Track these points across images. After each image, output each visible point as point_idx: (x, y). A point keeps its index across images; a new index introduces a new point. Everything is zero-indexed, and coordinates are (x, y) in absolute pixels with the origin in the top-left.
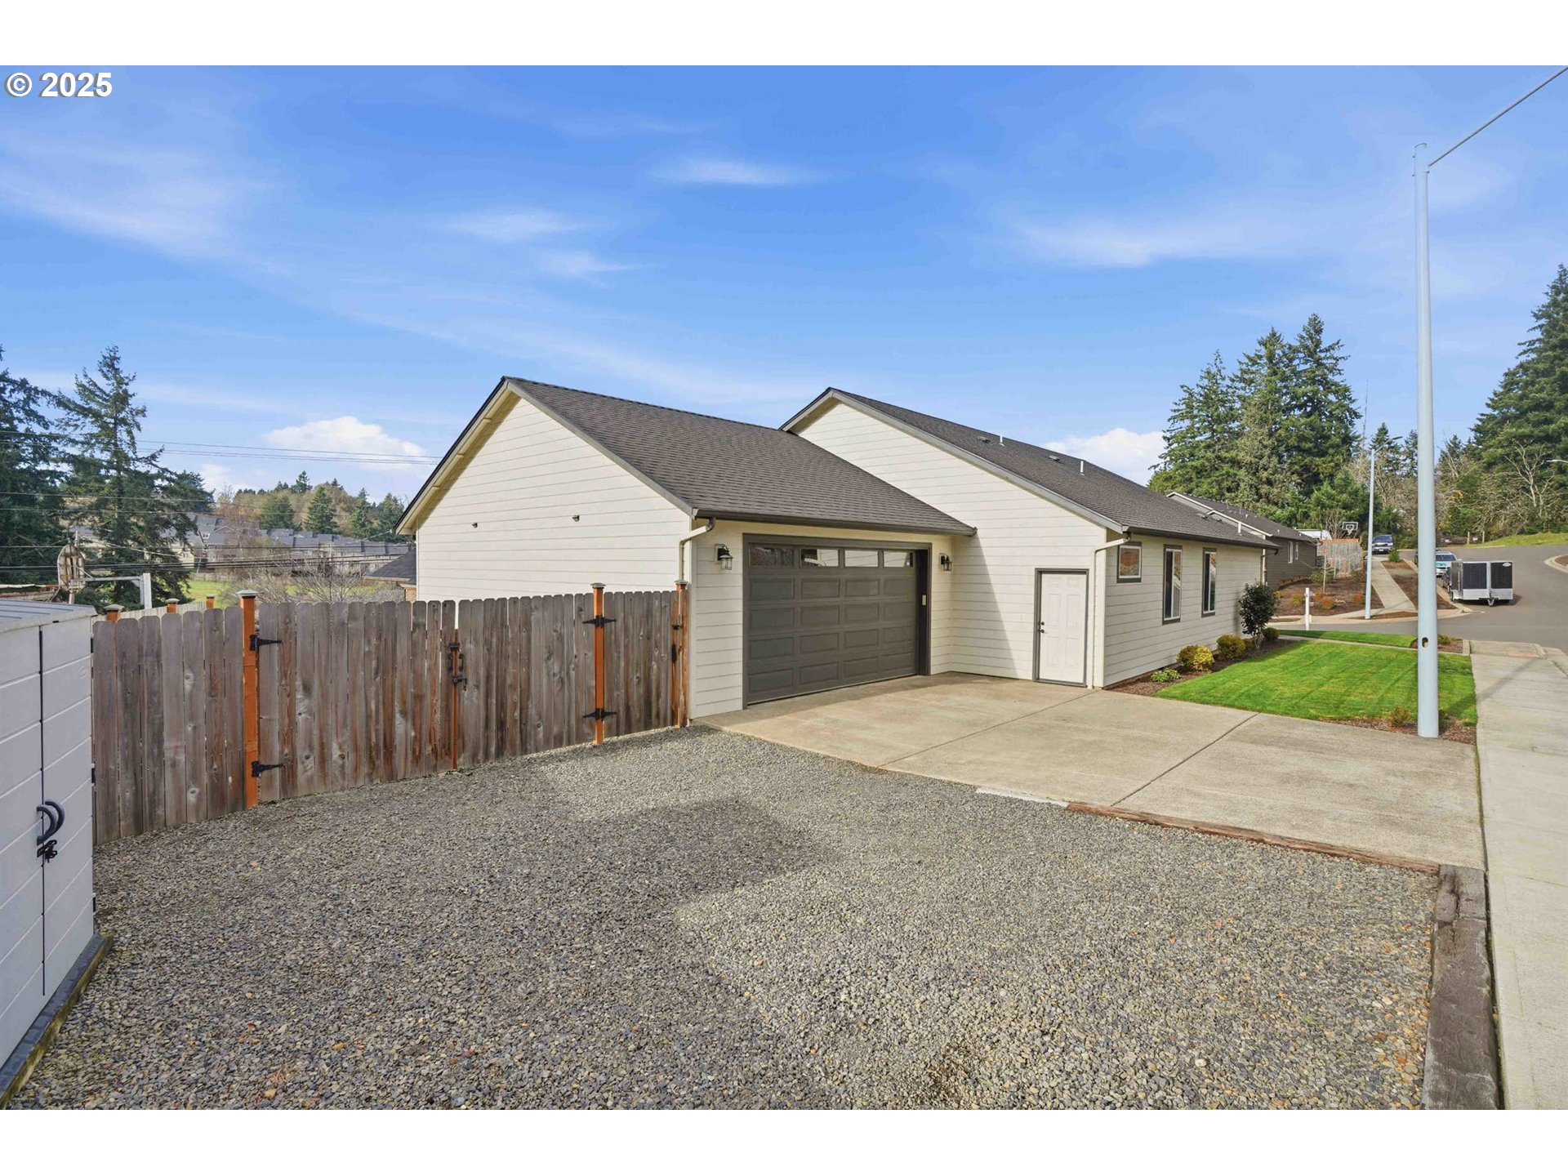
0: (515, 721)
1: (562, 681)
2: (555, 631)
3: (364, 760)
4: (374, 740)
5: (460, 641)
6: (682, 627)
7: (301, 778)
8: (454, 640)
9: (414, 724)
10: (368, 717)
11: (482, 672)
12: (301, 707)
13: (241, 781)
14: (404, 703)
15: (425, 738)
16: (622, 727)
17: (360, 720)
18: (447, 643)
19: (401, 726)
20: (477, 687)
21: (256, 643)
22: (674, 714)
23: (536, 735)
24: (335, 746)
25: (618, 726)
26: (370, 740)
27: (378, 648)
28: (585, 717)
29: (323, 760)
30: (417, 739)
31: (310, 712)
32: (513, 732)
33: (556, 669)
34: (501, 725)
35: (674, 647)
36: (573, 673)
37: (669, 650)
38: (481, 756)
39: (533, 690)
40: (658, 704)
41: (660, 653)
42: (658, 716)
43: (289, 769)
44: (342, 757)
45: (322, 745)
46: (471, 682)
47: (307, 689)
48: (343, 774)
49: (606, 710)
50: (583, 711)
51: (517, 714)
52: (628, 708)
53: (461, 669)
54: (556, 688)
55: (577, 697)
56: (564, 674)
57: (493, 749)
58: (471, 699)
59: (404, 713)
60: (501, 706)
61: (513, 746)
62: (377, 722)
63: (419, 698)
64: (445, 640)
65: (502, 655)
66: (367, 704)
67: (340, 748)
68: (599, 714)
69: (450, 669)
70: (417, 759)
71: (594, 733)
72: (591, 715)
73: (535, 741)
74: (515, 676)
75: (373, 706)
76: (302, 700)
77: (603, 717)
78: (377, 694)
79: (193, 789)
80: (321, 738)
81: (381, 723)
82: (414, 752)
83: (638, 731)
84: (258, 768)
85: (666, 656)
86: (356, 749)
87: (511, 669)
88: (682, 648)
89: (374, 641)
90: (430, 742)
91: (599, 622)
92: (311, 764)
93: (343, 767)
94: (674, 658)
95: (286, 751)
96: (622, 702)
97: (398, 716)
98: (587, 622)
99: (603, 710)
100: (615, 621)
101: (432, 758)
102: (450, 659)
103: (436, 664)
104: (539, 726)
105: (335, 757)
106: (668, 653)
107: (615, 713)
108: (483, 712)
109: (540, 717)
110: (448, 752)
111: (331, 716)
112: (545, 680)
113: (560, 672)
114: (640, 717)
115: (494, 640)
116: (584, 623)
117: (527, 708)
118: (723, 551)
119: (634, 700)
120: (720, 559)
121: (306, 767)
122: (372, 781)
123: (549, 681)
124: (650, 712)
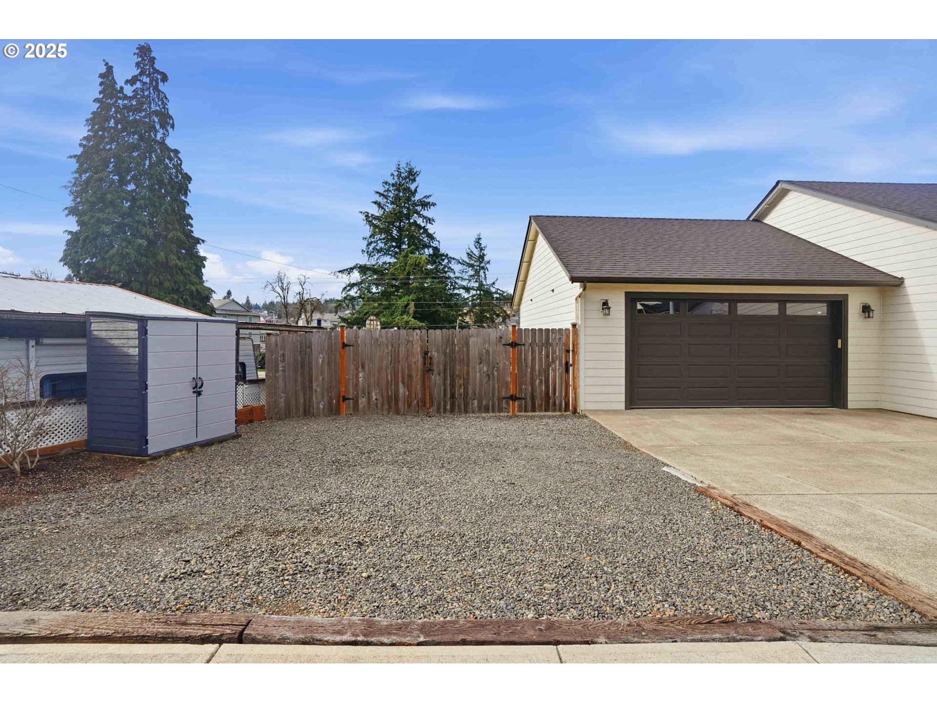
0: (461, 395)
1: (488, 375)
2: (485, 349)
3: (386, 402)
4: (390, 393)
5: (429, 350)
6: (573, 351)
7: (361, 406)
8: (426, 350)
9: (408, 389)
10: (388, 382)
11: (442, 368)
12: (361, 375)
13: (338, 403)
14: (403, 378)
15: (413, 395)
16: (529, 407)
17: (384, 383)
18: (423, 351)
19: (402, 390)
20: (439, 374)
21: (344, 345)
22: (567, 405)
23: (473, 404)
24: (374, 394)
25: (526, 407)
26: (388, 394)
27: (391, 351)
28: (504, 398)
29: (369, 399)
30: (409, 396)
31: (364, 377)
32: (459, 401)
33: (485, 369)
34: (453, 396)
35: (567, 363)
36: (496, 373)
37: (564, 366)
38: (442, 410)
39: (471, 381)
40: (554, 397)
41: (556, 366)
42: (554, 404)
43: (356, 401)
44: (376, 399)
45: (369, 393)
46: (435, 372)
47: (363, 367)
48: (377, 406)
49: (517, 396)
50: (503, 394)
51: (462, 390)
52: (533, 398)
53: (430, 364)
54: (485, 380)
55: (498, 386)
56: (490, 372)
57: (448, 407)
58: (436, 379)
59: (403, 383)
60: (453, 386)
61: (459, 408)
62: (391, 385)
63: (410, 376)
64: (422, 349)
65: (452, 359)
66: (387, 376)
67: (376, 395)
68: (513, 398)
69: (425, 364)
70: (409, 406)
71: (509, 409)
72: (508, 398)
73: (472, 408)
74: (460, 371)
75: (390, 378)
76: (361, 372)
77: (515, 400)
78: (391, 373)
79: (322, 403)
80: (368, 389)
81: (393, 386)
82: (408, 402)
83: (541, 411)
84: (345, 399)
85: (562, 369)
86: (383, 397)
87: (458, 367)
88: (573, 365)
89: (390, 348)
90: (416, 399)
91: (514, 345)
92: (364, 400)
93: (377, 403)
94: (567, 371)
95: (355, 393)
96: (529, 393)
97: (400, 384)
98: (506, 344)
99: (516, 396)
100: (524, 345)
101: (417, 406)
102: (424, 359)
103: (418, 361)
104: (474, 399)
105: (374, 399)
106: (562, 367)
107: (524, 399)
108: (442, 388)
109: (475, 394)
110: (424, 405)
111: (372, 380)
112: (478, 375)
113: (488, 370)
114: (541, 405)
115: (448, 351)
116: (504, 345)
117: (468, 389)
118: (605, 304)
119: (537, 393)
120: (603, 309)
121: (362, 401)
122: (389, 412)
123: (481, 375)
124: (549, 402)
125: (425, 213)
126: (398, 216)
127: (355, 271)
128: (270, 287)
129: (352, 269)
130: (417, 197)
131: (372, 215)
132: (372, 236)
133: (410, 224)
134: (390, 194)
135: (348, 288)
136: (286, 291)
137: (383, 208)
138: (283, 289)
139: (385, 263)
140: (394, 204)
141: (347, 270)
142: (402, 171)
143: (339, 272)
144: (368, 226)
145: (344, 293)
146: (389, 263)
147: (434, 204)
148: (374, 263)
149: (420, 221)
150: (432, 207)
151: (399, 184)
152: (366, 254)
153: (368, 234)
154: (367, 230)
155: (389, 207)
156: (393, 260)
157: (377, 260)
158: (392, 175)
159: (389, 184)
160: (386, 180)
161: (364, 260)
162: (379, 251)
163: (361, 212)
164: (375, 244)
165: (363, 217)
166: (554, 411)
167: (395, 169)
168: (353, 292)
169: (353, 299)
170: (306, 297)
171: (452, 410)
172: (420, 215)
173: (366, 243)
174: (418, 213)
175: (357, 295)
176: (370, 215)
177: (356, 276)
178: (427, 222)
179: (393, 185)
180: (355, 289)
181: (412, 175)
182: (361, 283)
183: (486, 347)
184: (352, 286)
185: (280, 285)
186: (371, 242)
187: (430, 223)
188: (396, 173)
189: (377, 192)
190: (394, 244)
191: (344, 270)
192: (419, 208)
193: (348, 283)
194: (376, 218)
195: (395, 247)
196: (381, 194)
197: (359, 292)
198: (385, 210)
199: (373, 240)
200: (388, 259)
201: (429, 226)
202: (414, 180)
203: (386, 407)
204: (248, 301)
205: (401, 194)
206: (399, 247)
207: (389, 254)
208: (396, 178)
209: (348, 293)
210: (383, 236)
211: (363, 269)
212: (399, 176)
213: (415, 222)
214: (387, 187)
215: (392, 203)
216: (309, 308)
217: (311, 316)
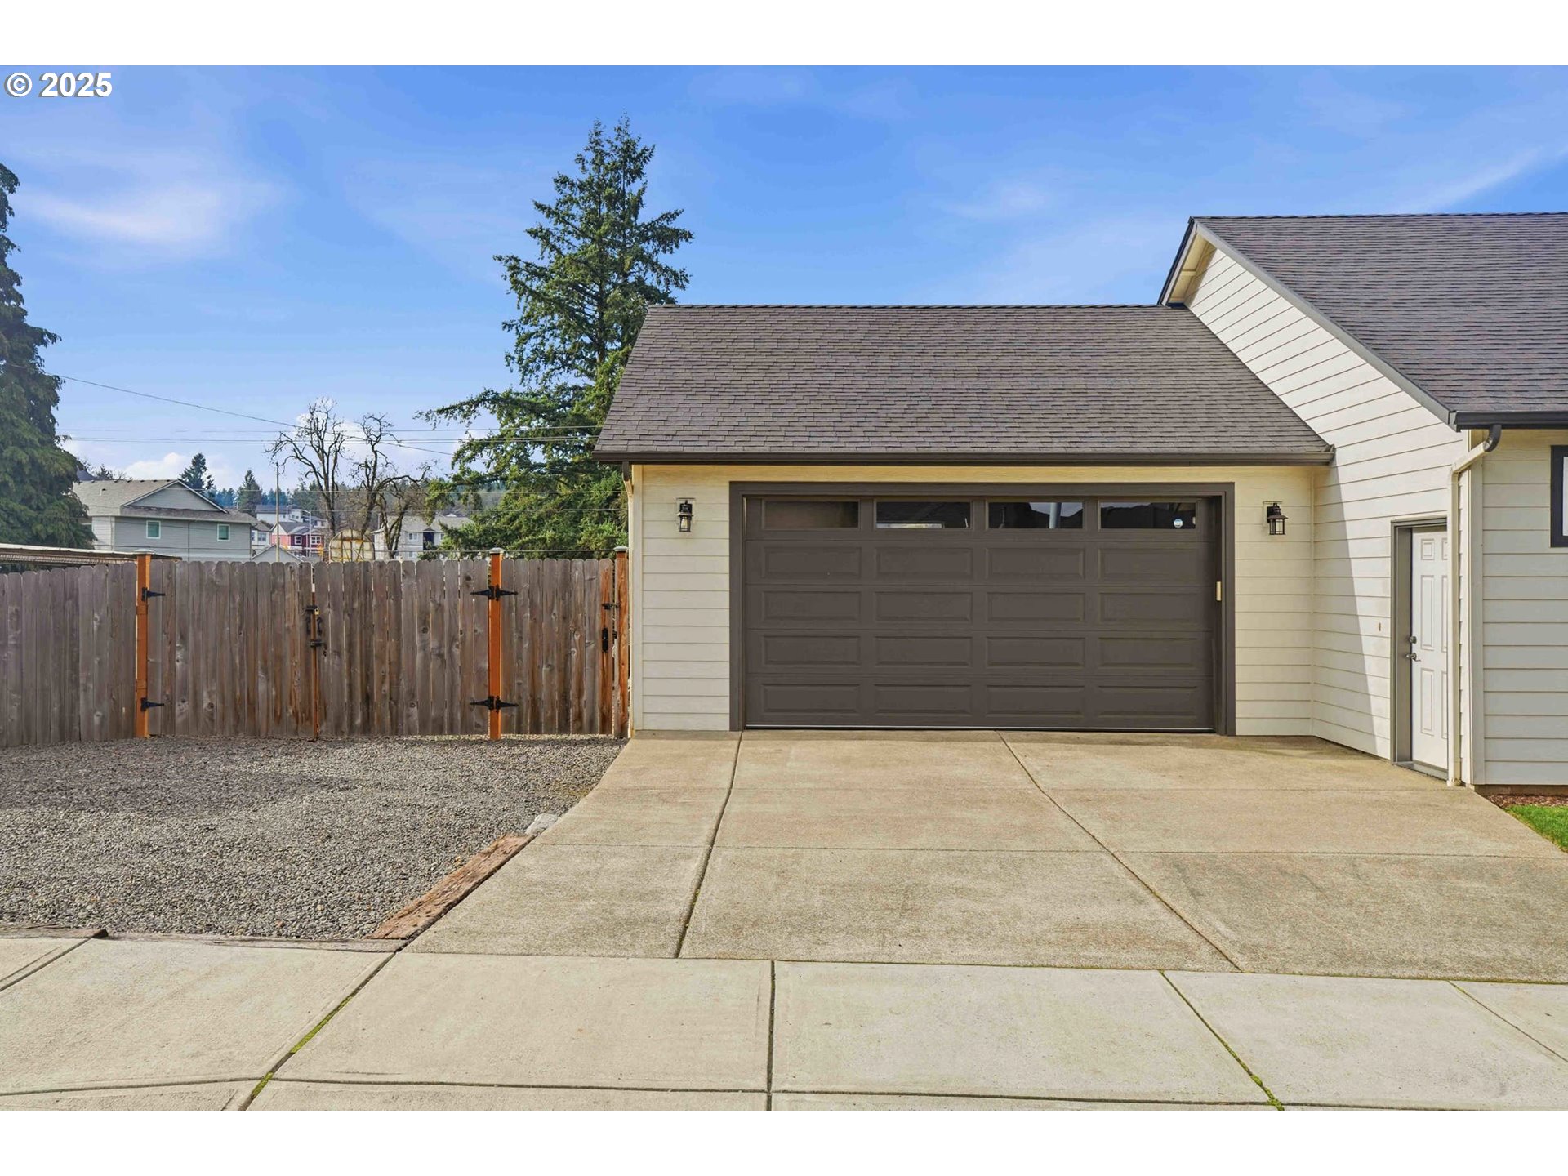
21: (146, 594)
118: (684, 507)
125: (664, 259)
126: (599, 269)
127: (480, 409)
128: (288, 449)
129: (474, 403)
130: (645, 216)
131: (529, 265)
132: (527, 319)
133: (626, 289)
134: (575, 210)
135: (469, 453)
136: (332, 458)
137: (553, 247)
138: (321, 452)
139: (562, 389)
140: (585, 236)
141: (460, 407)
142: (607, 148)
143: (440, 412)
144: (514, 295)
145: (457, 466)
146: (575, 388)
147: (688, 236)
148: (536, 388)
149: (650, 279)
150: (682, 243)
151: (599, 186)
152: (516, 367)
153: (517, 315)
154: (513, 307)
155: (574, 245)
156: (582, 381)
157: (544, 380)
158: (581, 159)
159: (573, 185)
160: (563, 173)
161: (508, 381)
162: (550, 358)
163: (500, 259)
164: (539, 340)
165: (503, 269)
167: (587, 144)
168: (480, 465)
169: (478, 480)
170: (384, 473)
172: (655, 266)
173: (512, 337)
174: (648, 260)
175: (492, 470)
176: (522, 265)
177: (487, 424)
178: (668, 282)
179: (582, 187)
180: (486, 456)
181: (632, 160)
182: (501, 440)
184: (478, 446)
185: (316, 443)
186: (529, 336)
187: (677, 284)
188: (590, 156)
189: (540, 207)
190: (587, 340)
191: (453, 407)
192: (649, 247)
193: (466, 438)
194: (541, 273)
195: (588, 347)
196: (550, 212)
197: (494, 464)
198: (559, 252)
199: (533, 329)
200: (570, 378)
201: (675, 292)
202: (638, 173)
204: (250, 482)
205: (604, 210)
206: (599, 346)
207: (572, 366)
208: (589, 167)
209: (467, 465)
210: (556, 321)
211: (505, 404)
212: (598, 163)
213: (640, 281)
214: (567, 191)
215: (583, 234)
216: (394, 503)
217: (398, 525)
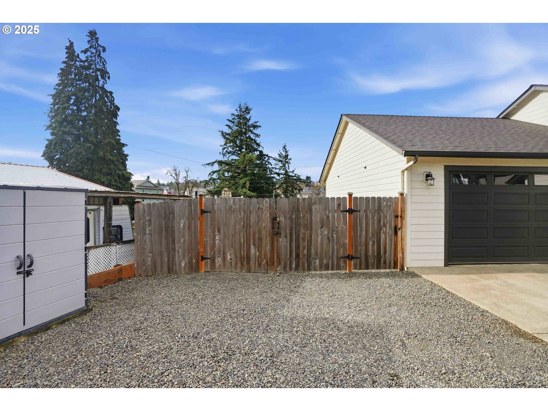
0: (305, 255)
1: (328, 238)
2: (326, 215)
3: (239, 262)
4: (242, 254)
5: (277, 216)
6: (401, 217)
7: (217, 265)
8: (275, 216)
9: (258, 250)
10: (241, 244)
11: (288, 232)
12: (217, 238)
13: (198, 262)
14: (254, 240)
15: (263, 256)
16: (363, 266)
17: (237, 245)
18: (272, 217)
19: (253, 250)
20: (286, 237)
21: (203, 212)
22: (396, 263)
23: (315, 263)
24: (228, 254)
25: (360, 265)
26: (241, 254)
27: (244, 216)
28: (342, 258)
29: (224, 259)
30: (260, 256)
31: (220, 240)
32: (303, 260)
33: (326, 233)
34: (298, 255)
35: (396, 227)
36: (335, 236)
37: (393, 229)
38: (288, 269)
39: (313, 243)
40: (385, 256)
41: (386, 229)
42: (385, 263)
43: (213, 260)
44: (231, 259)
45: (224, 254)
46: (283, 234)
47: (219, 231)
48: (231, 265)
49: (353, 256)
50: (341, 254)
51: (305, 251)
52: (366, 256)
53: (278, 228)
54: (325, 243)
55: (337, 247)
56: (330, 235)
57: (294, 266)
58: (283, 242)
59: (254, 245)
60: (298, 247)
61: (303, 266)
62: (244, 247)
63: (260, 239)
64: (271, 215)
65: (298, 225)
66: (240, 239)
67: (230, 255)
68: (350, 257)
69: (273, 228)
70: (260, 265)
71: (346, 266)
72: (345, 257)
73: (315, 266)
74: (304, 234)
75: (242, 240)
76: (217, 235)
77: (352, 259)
78: (244, 236)
79: (183, 262)
80: (224, 250)
81: (245, 247)
82: (258, 262)
83: (373, 268)
84: (203, 258)
85: (391, 232)
86: (236, 257)
87: (302, 231)
88: (401, 228)
89: (242, 214)
90: (265, 258)
91: (351, 211)
92: (220, 259)
93: (231, 263)
94: (396, 233)
95: (212, 253)
96: (363, 253)
97: (252, 246)
98: (343, 211)
100: (359, 211)
101: (266, 265)
102: (273, 224)
103: (267, 225)
104: (316, 259)
105: (229, 258)
106: (392, 230)
107: (359, 258)
108: (289, 249)
109: (317, 255)
110: (273, 264)
111: (227, 242)
112: (319, 238)
113: (328, 234)
114: (374, 263)
115: (294, 217)
116: (342, 211)
117: (311, 250)
118: (429, 176)
119: (370, 254)
120: (427, 180)
121: (219, 261)
122: (242, 271)
123: (322, 239)
124: (380, 261)
125: (255, 131)
126: (241, 133)
127: (215, 164)
128: (169, 174)
129: (214, 163)
130: (250, 123)
131: (225, 133)
132: (225, 144)
133: (247, 138)
134: (235, 121)
135: (212, 174)
136: (178, 176)
137: (231, 128)
138: (176, 175)
139: (232, 160)
140: (238, 126)
141: (211, 163)
142: (242, 107)
143: (206, 165)
144: (223, 138)
145: (209, 176)
146: (235, 159)
147: (260, 127)
148: (226, 160)
149: (252, 136)
150: (259, 128)
151: (241, 115)
152: (222, 155)
153: (223, 143)
154: (222, 141)
155: (235, 128)
156: (237, 158)
157: (228, 158)
158: (237, 110)
159: (235, 115)
160: (233, 113)
161: (221, 158)
162: (229, 153)
163: (219, 131)
164: (227, 149)
165: (220, 134)
166: (385, 268)
167: (238, 107)
168: (215, 176)
169: (215, 180)
171: (297, 268)
172: (252, 133)
173: (222, 148)
174: (251, 131)
175: (217, 177)
176: (224, 132)
177: (216, 167)
178: (256, 136)
179: (237, 116)
180: (216, 174)
181: (248, 110)
182: (219, 171)
183: (327, 214)
184: (214, 172)
185: (175, 172)
186: (225, 148)
187: (258, 137)
188: (239, 109)
189: (228, 120)
190: (238, 149)
191: (209, 164)
192: (252, 129)
193: (212, 171)
194: (227, 134)
195: (238, 151)
196: (230, 121)
197: (218, 176)
198: (232, 129)
199: (226, 147)
200: (234, 157)
201: (257, 139)
202: (249, 113)
203: (239, 265)
204: (158, 182)
205: (242, 121)
206: (240, 150)
207: (234, 155)
208: (238, 112)
209: (212, 176)
210: (231, 144)
211: (220, 163)
212: (241, 110)
213: (249, 136)
214: (233, 117)
215: (237, 126)
216: (191, 185)
217: (192, 189)
